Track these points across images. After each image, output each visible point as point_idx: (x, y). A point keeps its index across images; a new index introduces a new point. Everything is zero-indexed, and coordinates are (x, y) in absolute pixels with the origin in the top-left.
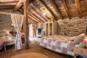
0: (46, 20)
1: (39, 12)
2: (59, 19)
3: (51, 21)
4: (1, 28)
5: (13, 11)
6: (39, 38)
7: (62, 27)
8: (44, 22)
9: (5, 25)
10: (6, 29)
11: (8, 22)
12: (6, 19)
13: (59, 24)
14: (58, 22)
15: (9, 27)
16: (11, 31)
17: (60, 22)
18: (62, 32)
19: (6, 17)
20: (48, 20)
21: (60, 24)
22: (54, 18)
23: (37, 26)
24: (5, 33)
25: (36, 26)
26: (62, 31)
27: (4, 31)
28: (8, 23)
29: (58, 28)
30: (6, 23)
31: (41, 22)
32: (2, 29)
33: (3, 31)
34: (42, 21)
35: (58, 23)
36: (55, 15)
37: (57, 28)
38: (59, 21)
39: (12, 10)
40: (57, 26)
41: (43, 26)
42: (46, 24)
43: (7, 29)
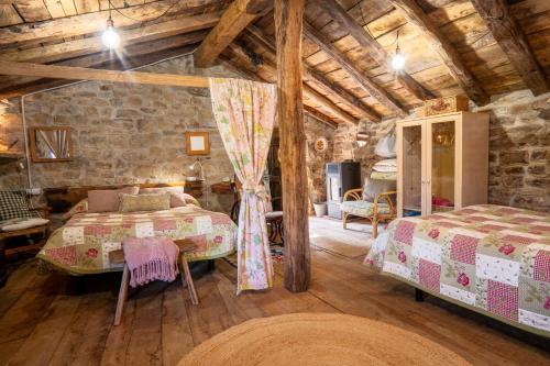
0: (399, 103)
1: (355, 55)
2: (508, 90)
3: (442, 107)
4: (144, 162)
5: (195, 62)
6: (350, 225)
7: (530, 149)
8: (378, 117)
9: (160, 145)
10: (165, 168)
11: (171, 129)
12: (163, 113)
13: (507, 127)
14: (500, 113)
15: (180, 155)
16: (191, 179)
17: (517, 110)
18: (536, 183)
19: (164, 101)
20: (414, 100)
21: (514, 126)
22: (466, 88)
23: (331, 144)
24: (163, 190)
25: (325, 142)
26: (528, 176)
27: (157, 181)
28: (173, 133)
29: (497, 153)
30: (166, 133)
31: (356, 120)
32: (147, 166)
33: (152, 182)
34: (369, 109)
35: (494, 122)
36: (480, 62)
37: (492, 158)
38: (509, 105)
39: (191, 58)
40: (492, 145)
41: (373, 143)
42: (405, 129)
43: (173, 170)
